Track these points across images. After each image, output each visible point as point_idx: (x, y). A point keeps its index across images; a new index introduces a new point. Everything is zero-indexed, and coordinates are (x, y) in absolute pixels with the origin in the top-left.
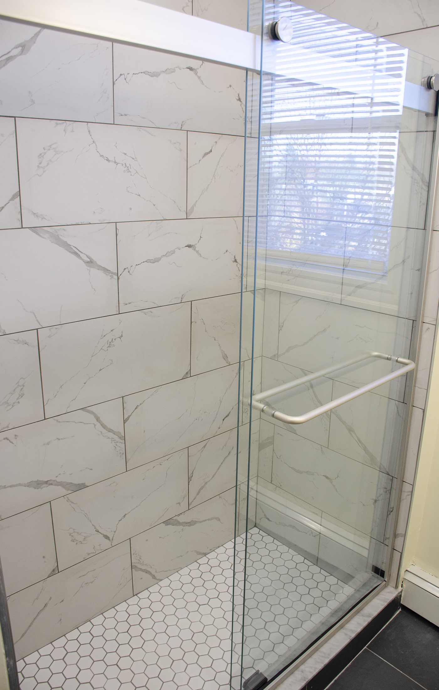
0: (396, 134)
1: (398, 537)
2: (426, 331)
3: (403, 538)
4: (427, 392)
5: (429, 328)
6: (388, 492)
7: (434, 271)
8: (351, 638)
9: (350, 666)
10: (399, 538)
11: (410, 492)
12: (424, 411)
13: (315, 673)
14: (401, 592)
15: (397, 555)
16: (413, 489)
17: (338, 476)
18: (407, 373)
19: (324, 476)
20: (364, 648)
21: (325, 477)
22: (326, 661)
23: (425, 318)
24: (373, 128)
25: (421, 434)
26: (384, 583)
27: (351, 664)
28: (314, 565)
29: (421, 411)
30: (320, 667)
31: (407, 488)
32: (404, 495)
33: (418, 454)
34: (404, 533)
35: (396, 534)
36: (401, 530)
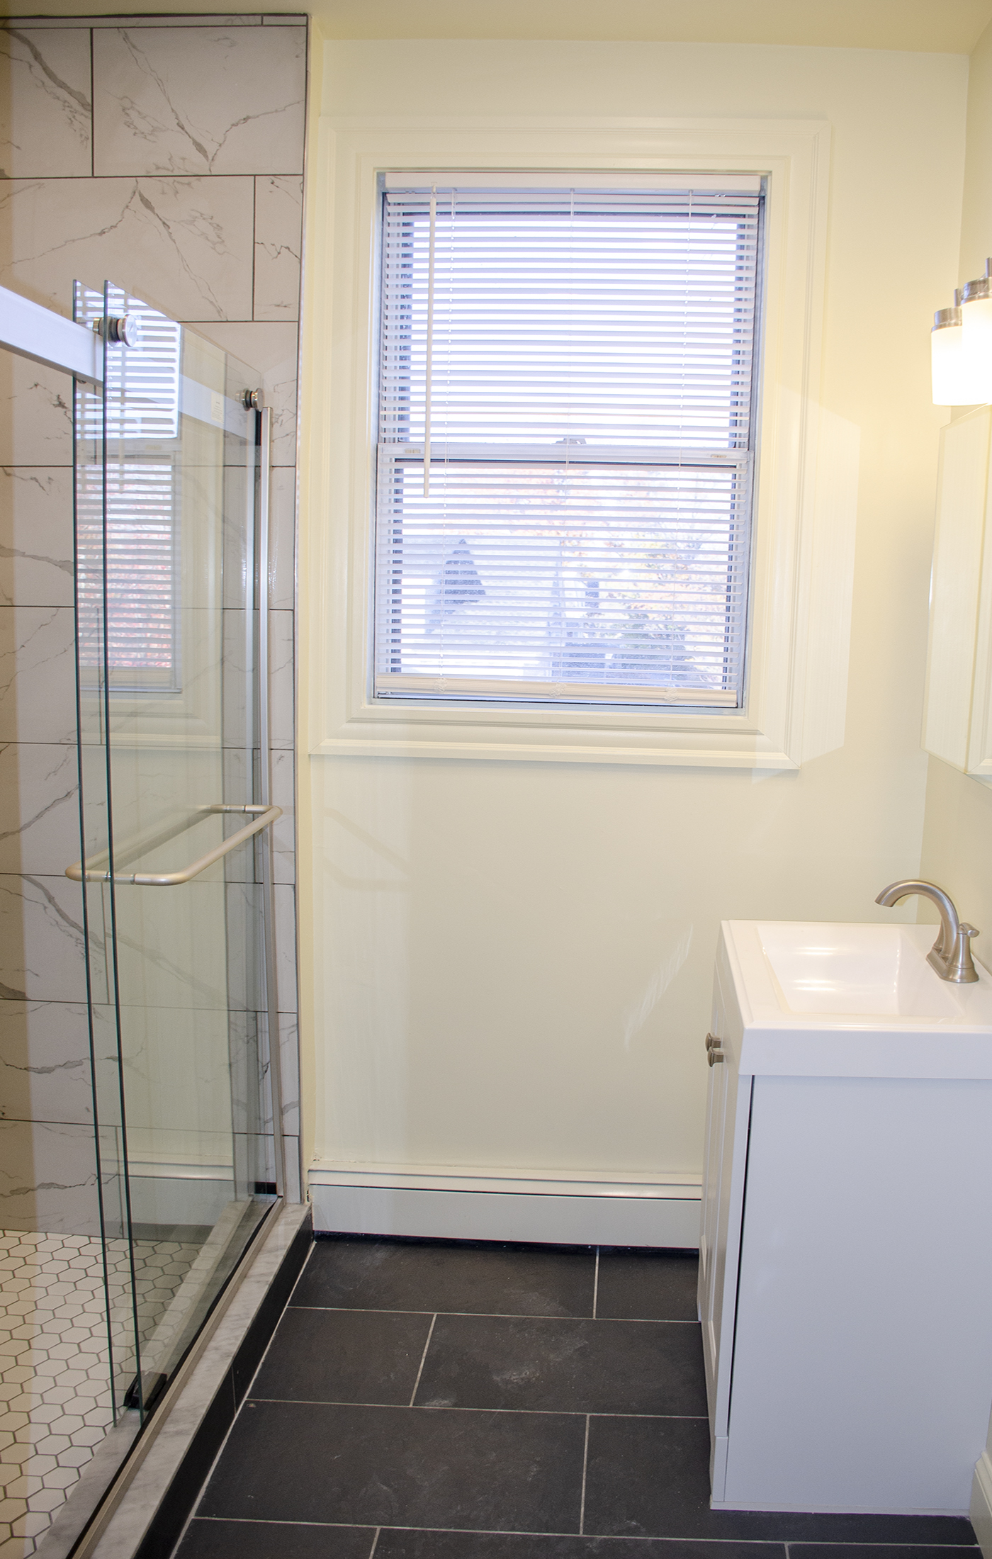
0: (169, 468)
1: (288, 1111)
2: (278, 762)
3: (297, 1109)
4: (295, 855)
5: (282, 757)
6: (251, 1041)
7: (278, 670)
8: (269, 1283)
9: (276, 1338)
10: (289, 1113)
11: (293, 1026)
12: (295, 887)
13: (239, 1342)
14: (310, 1208)
15: (291, 1143)
16: (298, 1019)
17: (142, 1048)
18: (254, 835)
19: (108, 1058)
20: (285, 1309)
21: (111, 1060)
22: (248, 1322)
23: (273, 742)
24: (127, 457)
25: (296, 926)
26: (280, 1200)
27: (276, 1334)
28: (117, 1239)
29: (290, 888)
30: (241, 1333)
31: (286, 1021)
32: (283, 1035)
33: (296, 959)
34: (297, 1099)
35: (283, 1107)
36: (289, 1096)
